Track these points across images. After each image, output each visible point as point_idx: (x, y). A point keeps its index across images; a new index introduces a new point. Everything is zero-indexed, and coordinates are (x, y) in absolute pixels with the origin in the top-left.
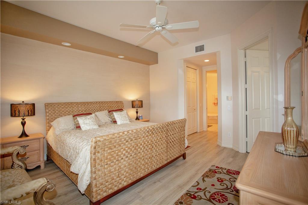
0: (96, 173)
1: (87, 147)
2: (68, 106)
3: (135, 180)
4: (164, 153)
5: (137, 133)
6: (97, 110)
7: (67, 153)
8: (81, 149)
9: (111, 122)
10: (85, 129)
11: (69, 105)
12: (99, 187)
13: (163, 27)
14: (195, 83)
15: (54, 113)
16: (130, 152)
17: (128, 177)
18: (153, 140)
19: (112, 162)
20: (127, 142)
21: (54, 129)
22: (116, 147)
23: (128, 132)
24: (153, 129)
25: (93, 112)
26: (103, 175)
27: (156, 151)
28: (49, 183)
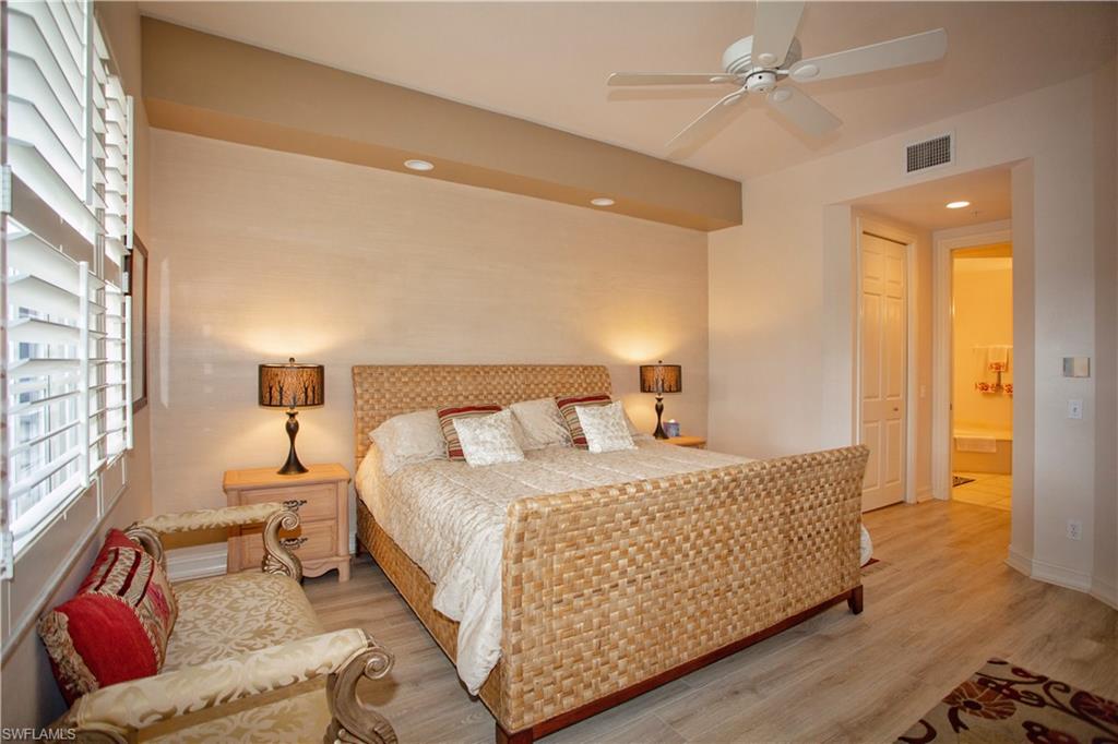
0: (520, 629)
1: (488, 531)
2: (422, 379)
3: (658, 672)
4: (774, 579)
5: (673, 493)
6: (516, 397)
7: (422, 541)
8: (467, 536)
9: (567, 440)
10: (479, 462)
11: (425, 373)
12: (530, 681)
13: (779, 72)
14: (900, 298)
15: (379, 401)
16: (645, 565)
17: (634, 659)
18: (733, 524)
19: (579, 596)
20: (635, 523)
21: (380, 455)
22: (593, 541)
23: (639, 486)
24: (733, 480)
25: (504, 402)
26: (544, 641)
27: (742, 567)
28: (375, 650)
